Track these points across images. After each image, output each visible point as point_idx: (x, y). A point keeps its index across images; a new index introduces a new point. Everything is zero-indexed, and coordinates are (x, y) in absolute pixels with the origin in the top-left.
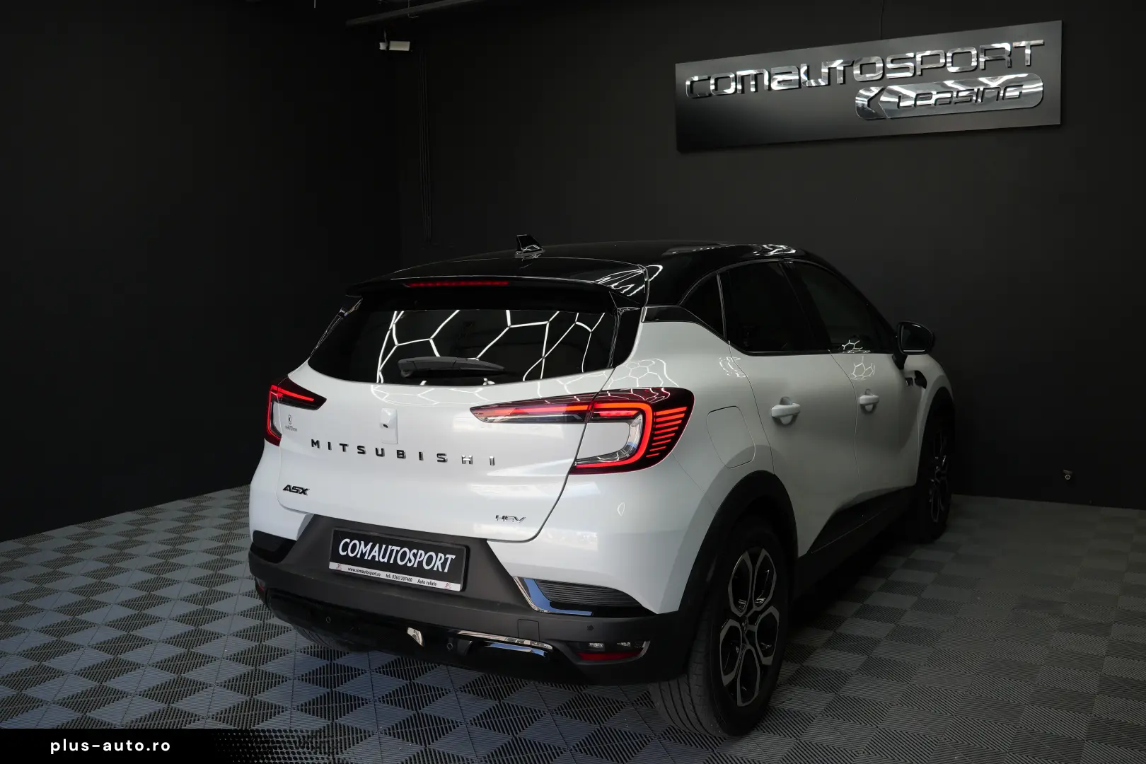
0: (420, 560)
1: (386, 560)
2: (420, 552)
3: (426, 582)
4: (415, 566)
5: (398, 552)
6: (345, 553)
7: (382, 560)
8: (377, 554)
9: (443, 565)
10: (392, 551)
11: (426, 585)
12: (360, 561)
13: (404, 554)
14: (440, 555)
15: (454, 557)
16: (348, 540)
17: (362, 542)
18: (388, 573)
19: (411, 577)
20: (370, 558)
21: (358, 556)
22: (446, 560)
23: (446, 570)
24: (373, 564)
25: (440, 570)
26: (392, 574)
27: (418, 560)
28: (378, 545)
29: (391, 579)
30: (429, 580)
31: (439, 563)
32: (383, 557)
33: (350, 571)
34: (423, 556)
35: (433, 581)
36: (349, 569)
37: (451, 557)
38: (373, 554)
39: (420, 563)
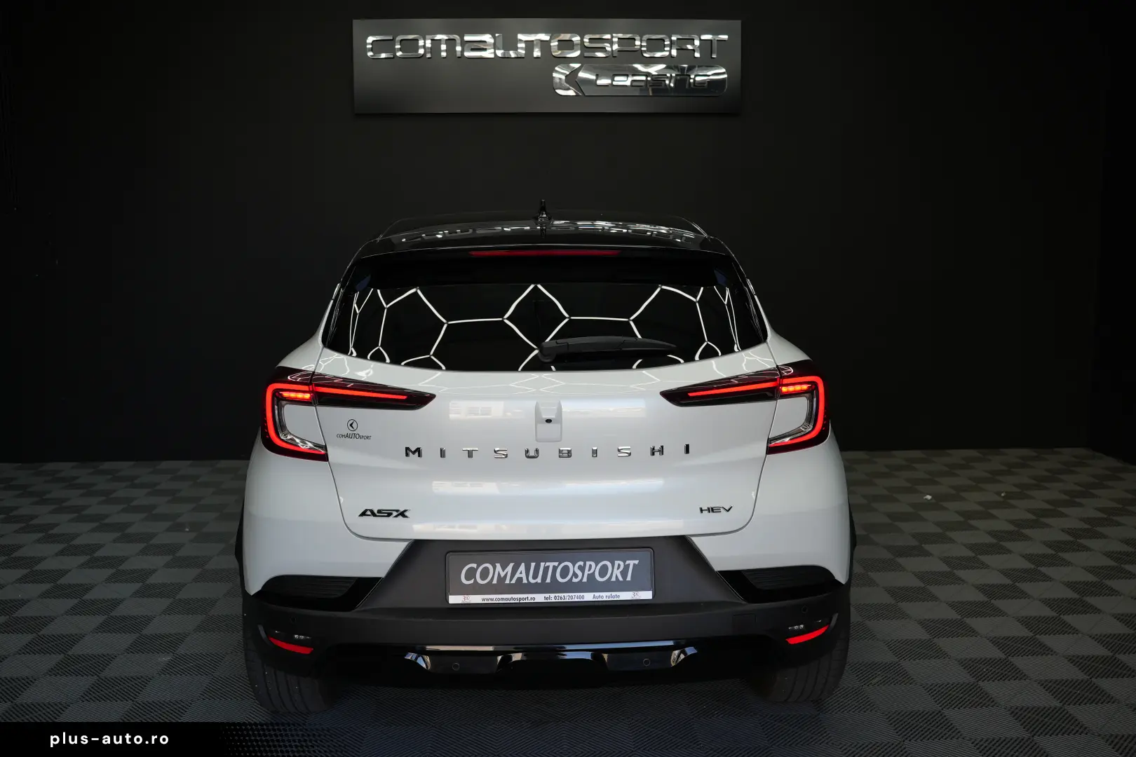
0: (592, 571)
1: (539, 580)
2: (588, 563)
3: (605, 596)
4: (585, 580)
5: (555, 568)
6: (472, 582)
7: (533, 581)
8: (524, 575)
9: (624, 573)
10: (546, 569)
11: (605, 599)
12: (501, 587)
13: (566, 570)
14: (617, 563)
15: (636, 562)
16: (474, 565)
17: (498, 565)
18: (547, 595)
19: (582, 594)
20: (513, 581)
21: (495, 582)
22: (627, 567)
23: (629, 578)
24: (520, 587)
25: (621, 579)
26: (552, 595)
27: (587, 572)
28: (523, 564)
29: (554, 600)
30: (609, 594)
31: (617, 573)
32: (535, 577)
33: (486, 602)
34: (593, 567)
35: (614, 594)
36: (484, 600)
37: (631, 563)
38: (518, 575)
39: (591, 576)
